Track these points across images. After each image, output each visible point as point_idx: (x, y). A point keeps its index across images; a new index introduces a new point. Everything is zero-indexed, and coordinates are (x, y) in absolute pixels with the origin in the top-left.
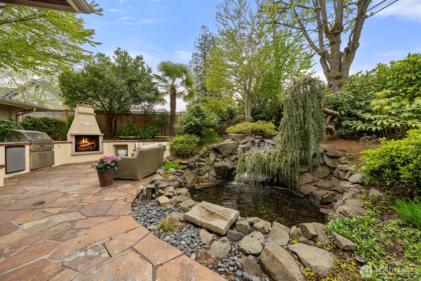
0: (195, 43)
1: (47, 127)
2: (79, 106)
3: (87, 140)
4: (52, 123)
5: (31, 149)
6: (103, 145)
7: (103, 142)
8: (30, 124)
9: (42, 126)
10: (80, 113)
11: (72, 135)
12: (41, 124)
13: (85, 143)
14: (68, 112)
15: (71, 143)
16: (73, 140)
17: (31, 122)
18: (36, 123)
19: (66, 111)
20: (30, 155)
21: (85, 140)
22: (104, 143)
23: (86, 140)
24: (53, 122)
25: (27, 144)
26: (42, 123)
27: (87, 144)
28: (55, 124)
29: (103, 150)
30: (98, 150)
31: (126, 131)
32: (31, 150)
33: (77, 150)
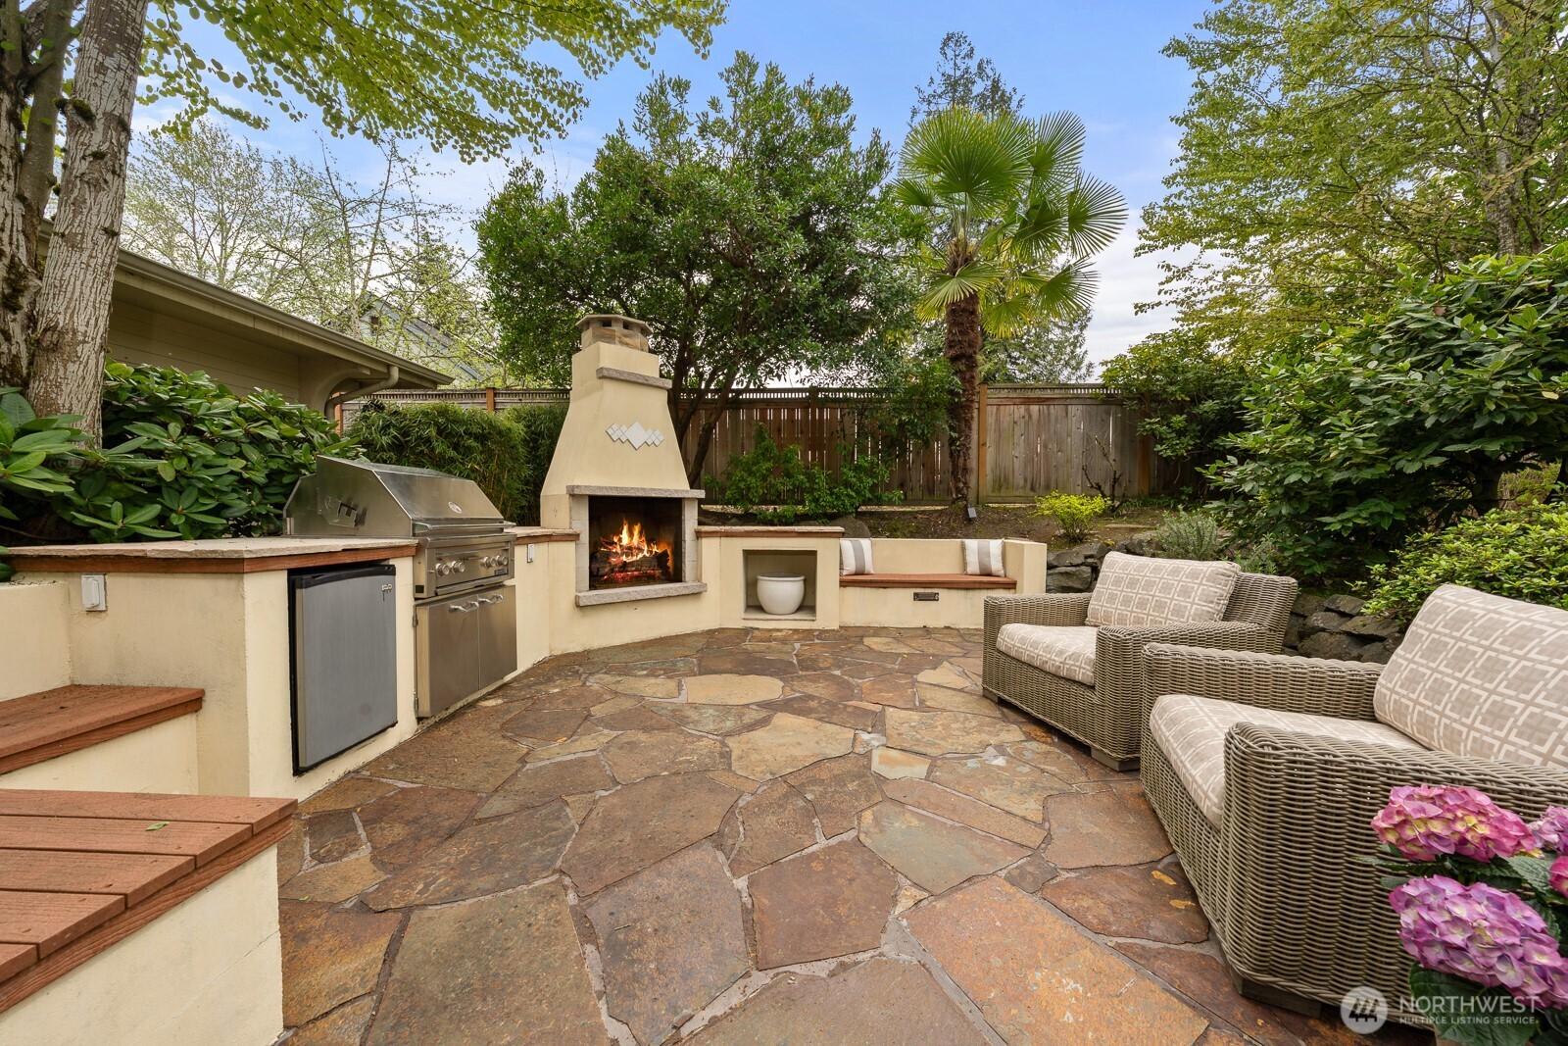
0: (914, 112)
1: (452, 453)
2: (598, 338)
3: (640, 533)
4: (470, 434)
5: (423, 582)
6: (698, 552)
7: (699, 535)
8: (385, 440)
9: (433, 450)
10: (604, 375)
11: (574, 496)
12: (428, 441)
13: (630, 548)
14: (498, 400)
15: (573, 537)
16: (582, 524)
17: (386, 428)
18: (406, 434)
19: (491, 393)
20: (416, 622)
21: (631, 534)
22: (705, 542)
23: (637, 529)
24: (475, 429)
25: (399, 551)
26: (432, 432)
27: (640, 550)
28: (481, 438)
29: (699, 579)
30: (677, 576)
31: (752, 480)
32: (419, 589)
33: (597, 580)
